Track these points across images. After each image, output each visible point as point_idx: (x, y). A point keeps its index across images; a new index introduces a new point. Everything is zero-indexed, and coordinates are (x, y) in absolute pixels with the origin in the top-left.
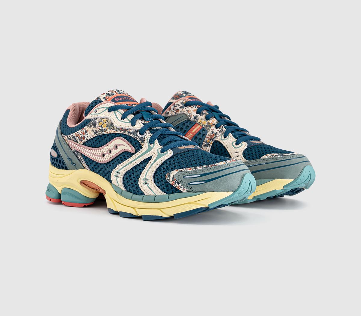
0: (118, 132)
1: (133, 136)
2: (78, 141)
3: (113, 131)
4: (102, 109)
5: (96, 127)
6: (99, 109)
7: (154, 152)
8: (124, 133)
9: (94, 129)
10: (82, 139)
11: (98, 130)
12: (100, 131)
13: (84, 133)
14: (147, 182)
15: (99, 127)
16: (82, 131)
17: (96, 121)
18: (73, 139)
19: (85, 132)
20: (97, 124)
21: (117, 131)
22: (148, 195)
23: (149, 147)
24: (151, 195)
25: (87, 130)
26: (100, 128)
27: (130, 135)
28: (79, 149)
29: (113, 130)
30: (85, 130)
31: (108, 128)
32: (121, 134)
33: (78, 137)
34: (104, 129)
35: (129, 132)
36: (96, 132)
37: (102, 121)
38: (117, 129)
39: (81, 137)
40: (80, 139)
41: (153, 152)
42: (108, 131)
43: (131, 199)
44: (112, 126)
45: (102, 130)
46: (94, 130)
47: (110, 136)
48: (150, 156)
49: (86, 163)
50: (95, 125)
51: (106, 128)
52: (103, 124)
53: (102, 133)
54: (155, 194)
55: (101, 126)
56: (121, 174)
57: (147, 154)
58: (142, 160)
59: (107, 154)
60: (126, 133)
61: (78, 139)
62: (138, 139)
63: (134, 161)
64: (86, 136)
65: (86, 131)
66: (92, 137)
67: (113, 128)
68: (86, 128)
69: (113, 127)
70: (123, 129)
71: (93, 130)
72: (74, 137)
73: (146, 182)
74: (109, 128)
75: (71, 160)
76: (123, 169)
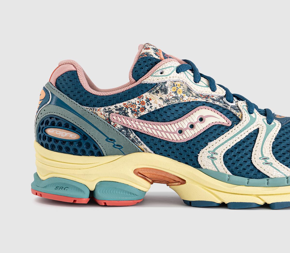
0: (199, 99)
1: (221, 105)
2: (130, 114)
3: (192, 99)
4: (170, 68)
5: (168, 94)
6: (167, 69)
7: (260, 123)
8: (207, 100)
9: (164, 96)
10: (138, 111)
11: (171, 97)
12: (173, 98)
13: (144, 102)
14: (268, 161)
15: (172, 94)
16: (138, 100)
17: (166, 85)
18: (118, 112)
19: (146, 101)
20: (169, 89)
21: (197, 98)
22: (275, 178)
23: (251, 117)
24: (280, 177)
25: (149, 98)
26: (174, 95)
27: (215, 103)
28: (133, 125)
29: (192, 97)
30: (145, 99)
31: (185, 94)
32: (204, 102)
33: (131, 109)
34: (179, 95)
35: (214, 100)
36: (168, 100)
37: (175, 85)
38: (197, 96)
39: (137, 107)
40: (132, 112)
41: (258, 123)
42: (186, 99)
43: (248, 185)
44: (189, 92)
45: (176, 98)
46: (164, 98)
47: (189, 106)
48: (256, 128)
49: (147, 143)
50: (165, 91)
51: (182, 95)
52: (177, 90)
53: (177, 102)
54: (285, 175)
55: (176, 92)
56: (219, 155)
57: (252, 126)
58: (247, 134)
59: (188, 130)
60: (211, 101)
61: (129, 111)
62: (229, 108)
63: (236, 137)
64: (148, 107)
65: (148, 100)
66: (158, 108)
67: (191, 95)
68: (146, 95)
69: (191, 93)
70: (204, 96)
71: (161, 98)
72: (120, 109)
73: (266, 161)
74: (187, 95)
75: (112, 141)
76: (222, 147)
